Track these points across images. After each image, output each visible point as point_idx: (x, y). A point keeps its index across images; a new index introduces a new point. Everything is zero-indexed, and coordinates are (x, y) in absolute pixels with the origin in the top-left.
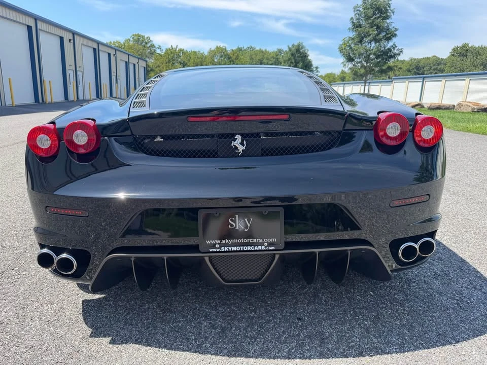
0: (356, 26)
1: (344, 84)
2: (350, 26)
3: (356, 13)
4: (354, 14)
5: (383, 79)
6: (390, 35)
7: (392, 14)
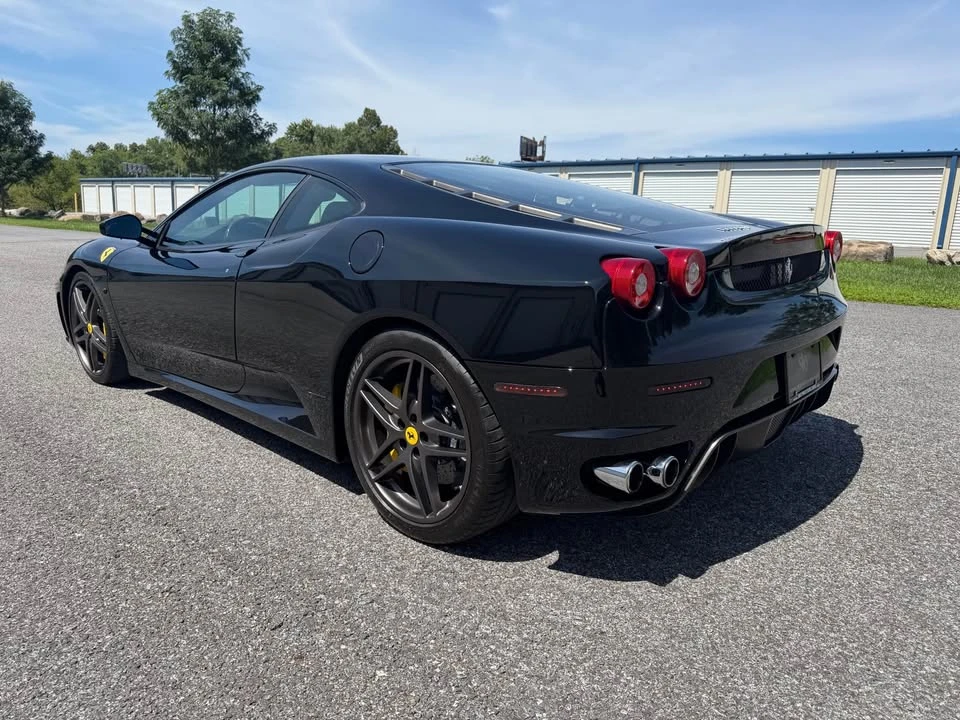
0: (180, 71)
1: (113, 182)
2: (169, 67)
3: (177, 43)
4: (174, 47)
5: (168, 176)
6: (249, 97)
7: (246, 58)
